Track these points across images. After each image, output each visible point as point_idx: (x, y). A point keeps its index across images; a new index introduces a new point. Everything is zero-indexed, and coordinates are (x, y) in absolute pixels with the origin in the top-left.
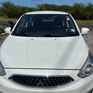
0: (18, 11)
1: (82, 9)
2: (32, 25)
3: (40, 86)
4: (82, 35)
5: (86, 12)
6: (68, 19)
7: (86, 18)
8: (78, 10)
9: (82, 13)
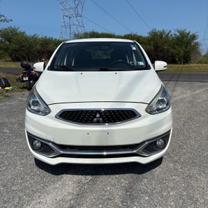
0: (33, 48)
1: (166, 42)
2: (73, 64)
3: (98, 123)
4: (157, 72)
5: (174, 48)
6: (134, 48)
7: (175, 60)
8: (159, 45)
9: (168, 51)
